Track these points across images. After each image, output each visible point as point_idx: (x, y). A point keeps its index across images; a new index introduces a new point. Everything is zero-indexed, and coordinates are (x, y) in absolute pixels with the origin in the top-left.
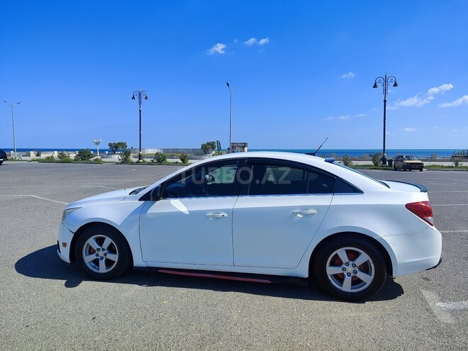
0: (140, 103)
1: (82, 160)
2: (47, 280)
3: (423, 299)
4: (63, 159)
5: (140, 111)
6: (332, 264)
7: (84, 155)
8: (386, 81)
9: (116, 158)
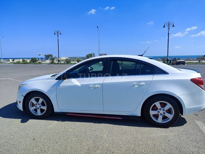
0: (58, 36)
1: (33, 62)
2: (12, 119)
3: (197, 125)
4: (24, 62)
5: (58, 40)
6: (153, 109)
7: (34, 61)
8: (169, 24)
9: (48, 61)
